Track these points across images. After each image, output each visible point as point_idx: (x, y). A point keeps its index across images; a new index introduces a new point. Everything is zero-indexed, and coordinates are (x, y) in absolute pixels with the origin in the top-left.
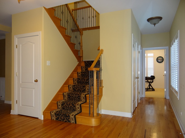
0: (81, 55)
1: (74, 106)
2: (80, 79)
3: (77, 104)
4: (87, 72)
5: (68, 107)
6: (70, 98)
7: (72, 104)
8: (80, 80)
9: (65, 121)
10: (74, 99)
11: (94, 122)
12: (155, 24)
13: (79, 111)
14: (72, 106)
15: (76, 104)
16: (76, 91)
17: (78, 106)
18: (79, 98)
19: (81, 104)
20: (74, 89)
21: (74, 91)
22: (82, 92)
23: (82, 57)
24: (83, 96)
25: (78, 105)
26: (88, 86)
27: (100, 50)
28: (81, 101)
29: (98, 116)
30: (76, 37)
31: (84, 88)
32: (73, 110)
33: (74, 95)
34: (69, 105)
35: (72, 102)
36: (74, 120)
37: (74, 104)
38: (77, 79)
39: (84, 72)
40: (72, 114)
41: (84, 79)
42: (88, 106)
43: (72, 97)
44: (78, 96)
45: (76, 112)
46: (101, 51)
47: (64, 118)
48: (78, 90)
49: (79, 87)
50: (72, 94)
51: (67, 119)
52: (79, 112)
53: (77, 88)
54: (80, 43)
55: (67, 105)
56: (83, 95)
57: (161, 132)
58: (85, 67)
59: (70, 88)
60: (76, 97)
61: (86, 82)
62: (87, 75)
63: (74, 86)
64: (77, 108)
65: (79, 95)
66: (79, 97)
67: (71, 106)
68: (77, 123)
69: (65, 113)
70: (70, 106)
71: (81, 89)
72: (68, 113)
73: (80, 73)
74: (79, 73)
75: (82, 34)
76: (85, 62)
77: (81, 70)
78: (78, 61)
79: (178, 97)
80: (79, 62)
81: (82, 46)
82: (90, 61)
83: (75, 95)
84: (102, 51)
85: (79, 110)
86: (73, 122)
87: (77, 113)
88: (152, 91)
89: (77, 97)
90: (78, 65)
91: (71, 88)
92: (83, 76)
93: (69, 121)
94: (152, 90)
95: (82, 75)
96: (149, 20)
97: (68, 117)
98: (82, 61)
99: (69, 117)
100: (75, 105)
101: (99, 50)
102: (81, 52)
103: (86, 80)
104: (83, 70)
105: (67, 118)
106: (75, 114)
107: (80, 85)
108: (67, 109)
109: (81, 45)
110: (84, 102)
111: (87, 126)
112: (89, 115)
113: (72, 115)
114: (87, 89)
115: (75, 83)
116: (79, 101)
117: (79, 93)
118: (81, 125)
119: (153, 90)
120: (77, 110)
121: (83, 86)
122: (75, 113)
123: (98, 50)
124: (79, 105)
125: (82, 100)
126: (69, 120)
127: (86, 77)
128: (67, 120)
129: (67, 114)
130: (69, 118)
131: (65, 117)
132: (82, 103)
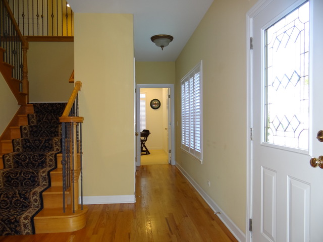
0: (25, 92)
1: (25, 198)
2: (29, 140)
3: (32, 193)
4: (44, 126)
5: (11, 202)
6: (11, 182)
7: (19, 194)
8: (29, 142)
9: (6, 234)
10: (22, 184)
11: (73, 224)
12: (162, 47)
13: (38, 207)
14: (19, 198)
15: (30, 194)
16: (22, 165)
17: (35, 197)
18: (34, 181)
19: (41, 193)
20: (17, 162)
21: (18, 167)
22: (38, 166)
23: (28, 94)
24: (44, 175)
25: (34, 194)
26: (52, 154)
27: (75, 82)
28: (38, 185)
29: (82, 209)
30: (14, 52)
31: (42, 159)
32: (22, 207)
33: (20, 174)
34: (13, 197)
35: (19, 191)
36: (30, 228)
37: (26, 193)
38: (22, 141)
39: (36, 126)
40: (24, 216)
41: (39, 140)
42: (60, 194)
43: (17, 179)
44: (31, 176)
45: (31, 210)
46: (76, 84)
47: (5, 227)
48: (28, 163)
49: (29, 158)
50: (17, 174)
51: (11, 229)
52: (37, 209)
53: (24, 161)
54: (22, 66)
55: (6, 199)
56: (44, 172)
57: (187, 217)
58: (36, 116)
59: (8, 160)
60: (25, 179)
61: (43, 146)
62: (44, 132)
63: (19, 155)
64: (32, 200)
65: (33, 173)
66: (34, 177)
67: (17, 200)
68: (37, 232)
69: (6, 217)
70: (15, 199)
71: (35, 161)
72: (14, 215)
73: (28, 128)
74: (25, 129)
75: (27, 48)
76: (35, 105)
77: (27, 122)
78: (18, 104)
79: (201, 160)
80: (22, 106)
81: (27, 72)
82: (45, 104)
83: (24, 174)
84: (79, 84)
85: (36, 204)
86: (27, 233)
87: (34, 212)
88: (147, 154)
89: (29, 179)
90: (20, 112)
91: (9, 162)
92: (33, 135)
93: (17, 232)
94: (145, 153)
95: (31, 131)
96: (154, 39)
97: (13, 223)
98: (28, 103)
99: (18, 222)
100: (27, 195)
101: (73, 82)
102: (25, 84)
103: (45, 143)
104: (33, 122)
105: (13, 226)
106: (30, 215)
107: (32, 153)
108: (8, 208)
109: (25, 71)
110: (45, 187)
111: (60, 233)
112: (63, 211)
113: (26, 218)
114: (48, 161)
115: (18, 150)
116: (34, 186)
117: (31, 170)
118: (47, 234)
119: (147, 152)
120: (32, 206)
121: (40, 155)
122: (30, 212)
123: (70, 82)
124: (38, 195)
125: (41, 183)
126: (18, 229)
127: (41, 136)
128: (12, 231)
129: (12, 218)
130: (16, 226)
131: (7, 224)
132: (43, 189)
